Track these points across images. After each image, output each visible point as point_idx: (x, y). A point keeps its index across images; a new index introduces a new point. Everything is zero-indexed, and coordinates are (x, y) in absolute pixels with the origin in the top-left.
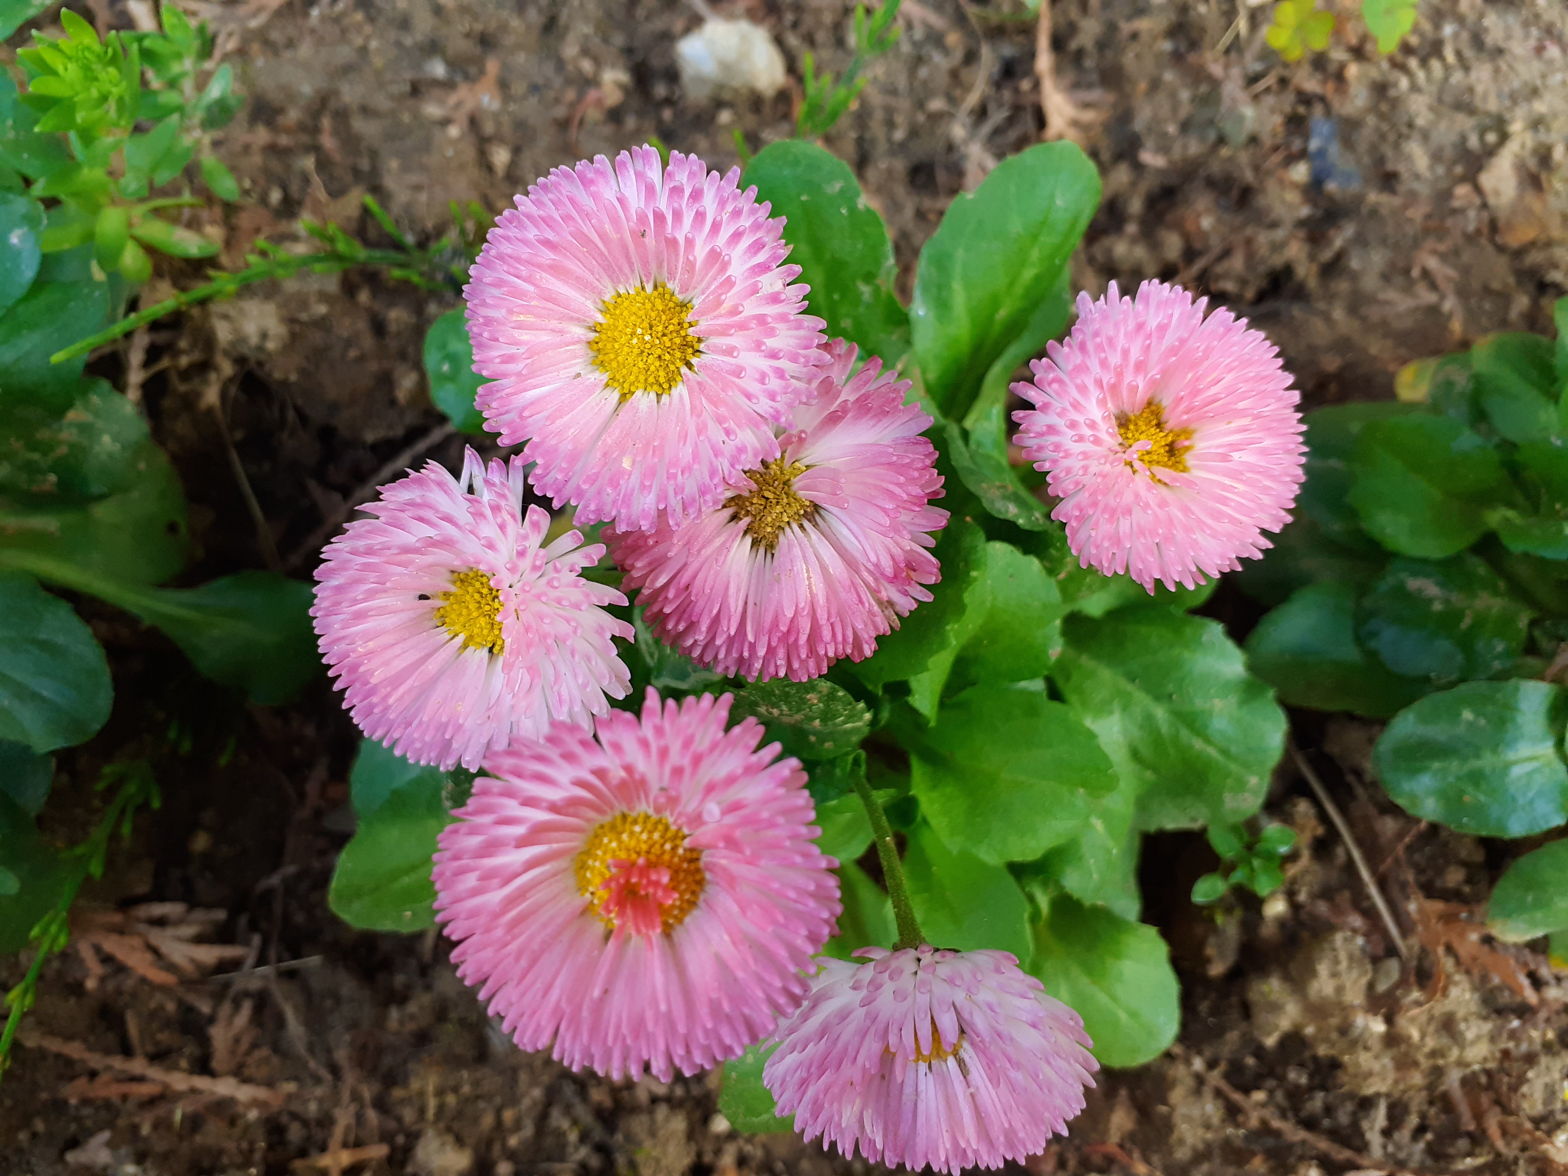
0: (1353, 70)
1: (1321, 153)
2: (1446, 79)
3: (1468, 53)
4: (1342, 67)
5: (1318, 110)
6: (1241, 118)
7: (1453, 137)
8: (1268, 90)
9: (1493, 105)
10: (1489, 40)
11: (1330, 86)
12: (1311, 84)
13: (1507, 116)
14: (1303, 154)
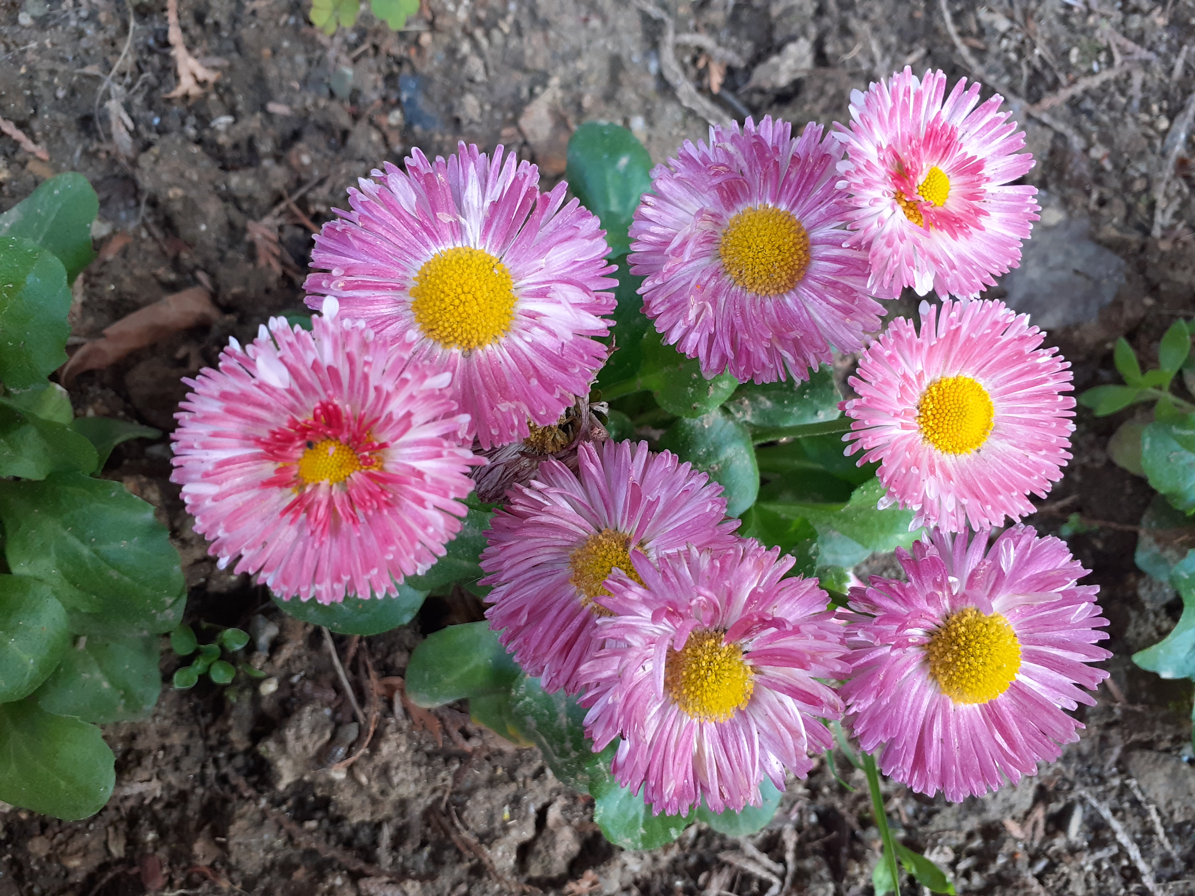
0: (426, 39)
1: (411, 102)
2: (506, 45)
3: (525, 23)
4: (418, 35)
5: (406, 70)
6: (343, 76)
7: (511, 89)
8: (365, 53)
9: (540, 64)
10: (541, 14)
11: (413, 52)
12: (398, 50)
13: (550, 72)
14: (398, 104)
